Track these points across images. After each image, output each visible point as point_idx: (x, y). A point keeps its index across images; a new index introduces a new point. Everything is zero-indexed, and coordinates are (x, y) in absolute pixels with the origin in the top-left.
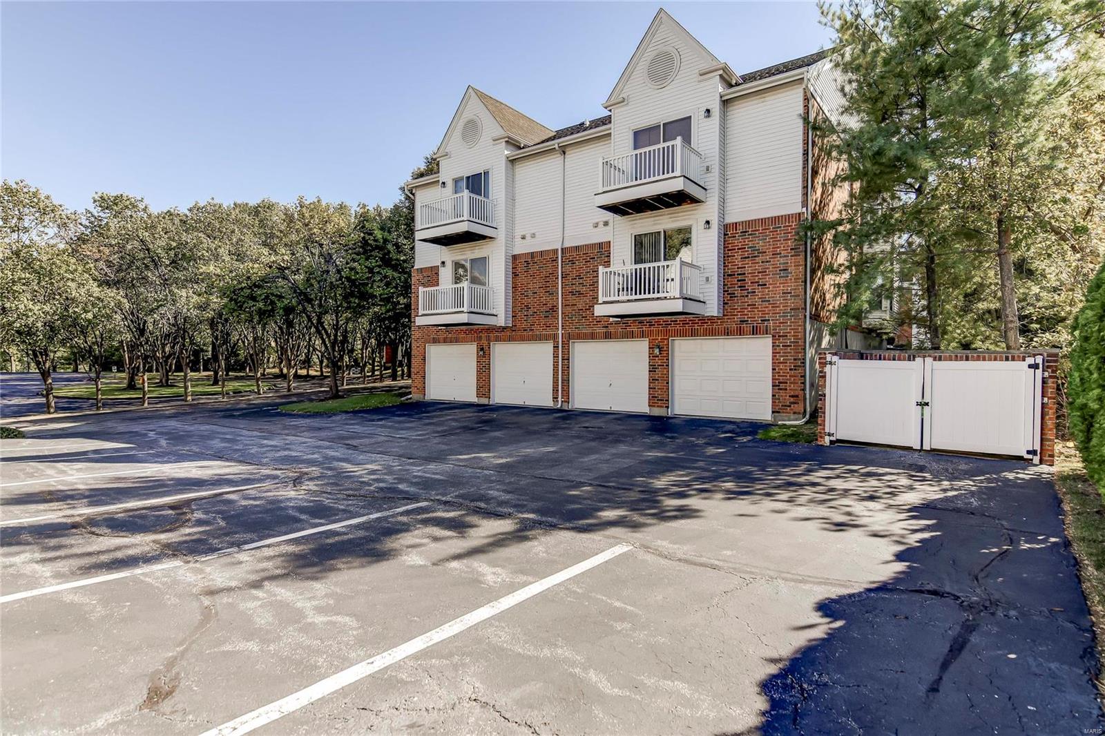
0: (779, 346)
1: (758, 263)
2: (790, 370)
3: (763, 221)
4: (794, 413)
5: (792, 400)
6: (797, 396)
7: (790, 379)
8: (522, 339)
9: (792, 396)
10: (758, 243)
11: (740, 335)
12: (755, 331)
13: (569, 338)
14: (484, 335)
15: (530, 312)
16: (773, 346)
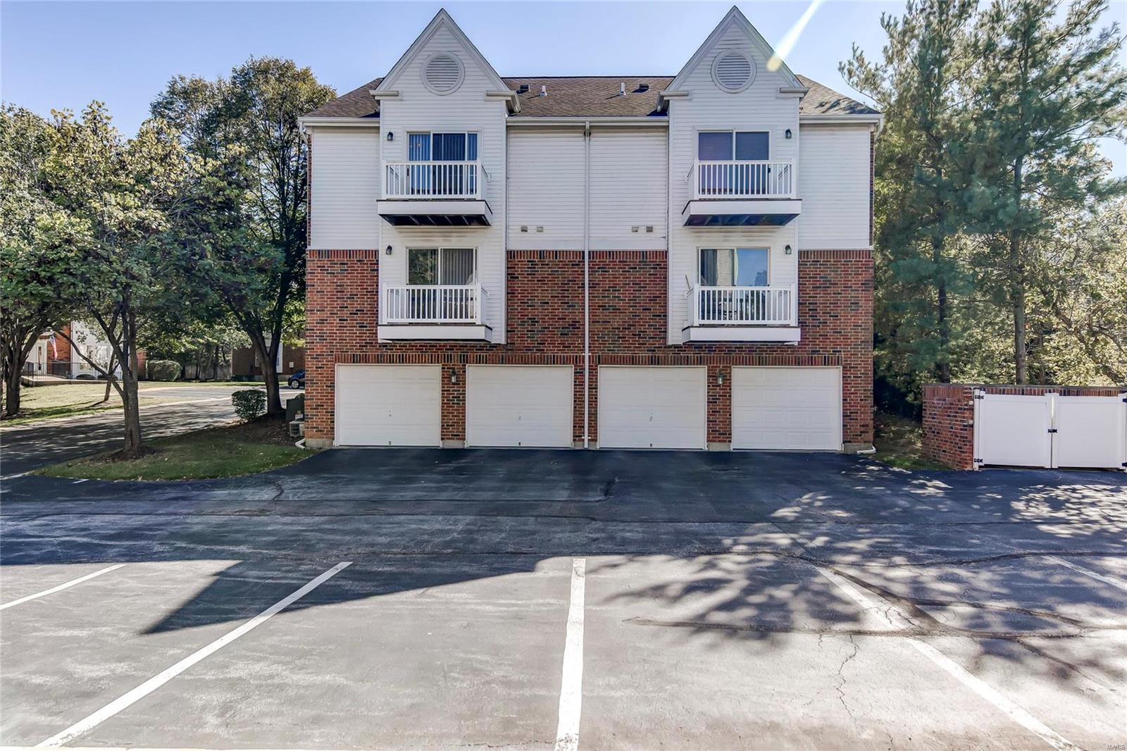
0: (850, 377)
1: (830, 294)
2: (861, 400)
3: (836, 253)
4: (865, 442)
5: (862, 429)
6: (867, 426)
7: (860, 410)
8: (524, 361)
9: (863, 426)
10: (830, 274)
11: (812, 365)
12: (827, 362)
13: (598, 361)
14: (456, 354)
15: (538, 327)
16: (844, 377)
